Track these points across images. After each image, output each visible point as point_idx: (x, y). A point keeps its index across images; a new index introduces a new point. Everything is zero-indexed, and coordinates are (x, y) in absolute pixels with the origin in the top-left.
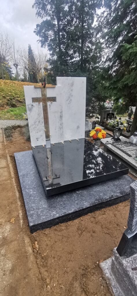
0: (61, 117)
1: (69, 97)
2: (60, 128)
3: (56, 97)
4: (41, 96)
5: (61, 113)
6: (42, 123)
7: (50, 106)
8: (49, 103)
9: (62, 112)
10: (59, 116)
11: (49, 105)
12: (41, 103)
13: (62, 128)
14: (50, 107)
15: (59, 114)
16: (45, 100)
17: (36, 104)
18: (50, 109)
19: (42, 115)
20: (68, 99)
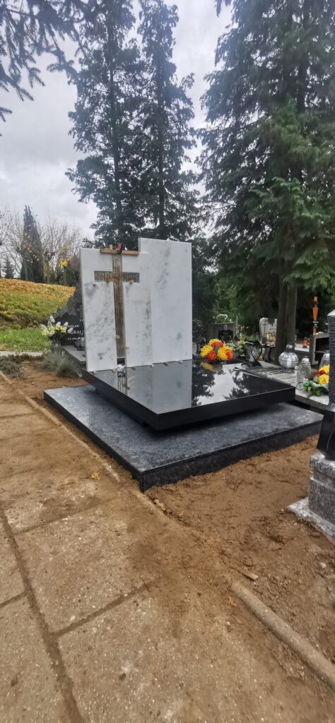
0: (148, 312)
1: (162, 277)
2: (145, 334)
3: (138, 274)
4: (111, 270)
5: (147, 304)
6: (112, 322)
7: (127, 289)
8: (125, 284)
9: (150, 302)
10: (145, 310)
11: (126, 287)
12: (111, 284)
13: (150, 334)
14: (127, 292)
15: (145, 306)
16: (119, 278)
17: (102, 285)
18: (128, 296)
19: (112, 307)
20: (161, 280)
